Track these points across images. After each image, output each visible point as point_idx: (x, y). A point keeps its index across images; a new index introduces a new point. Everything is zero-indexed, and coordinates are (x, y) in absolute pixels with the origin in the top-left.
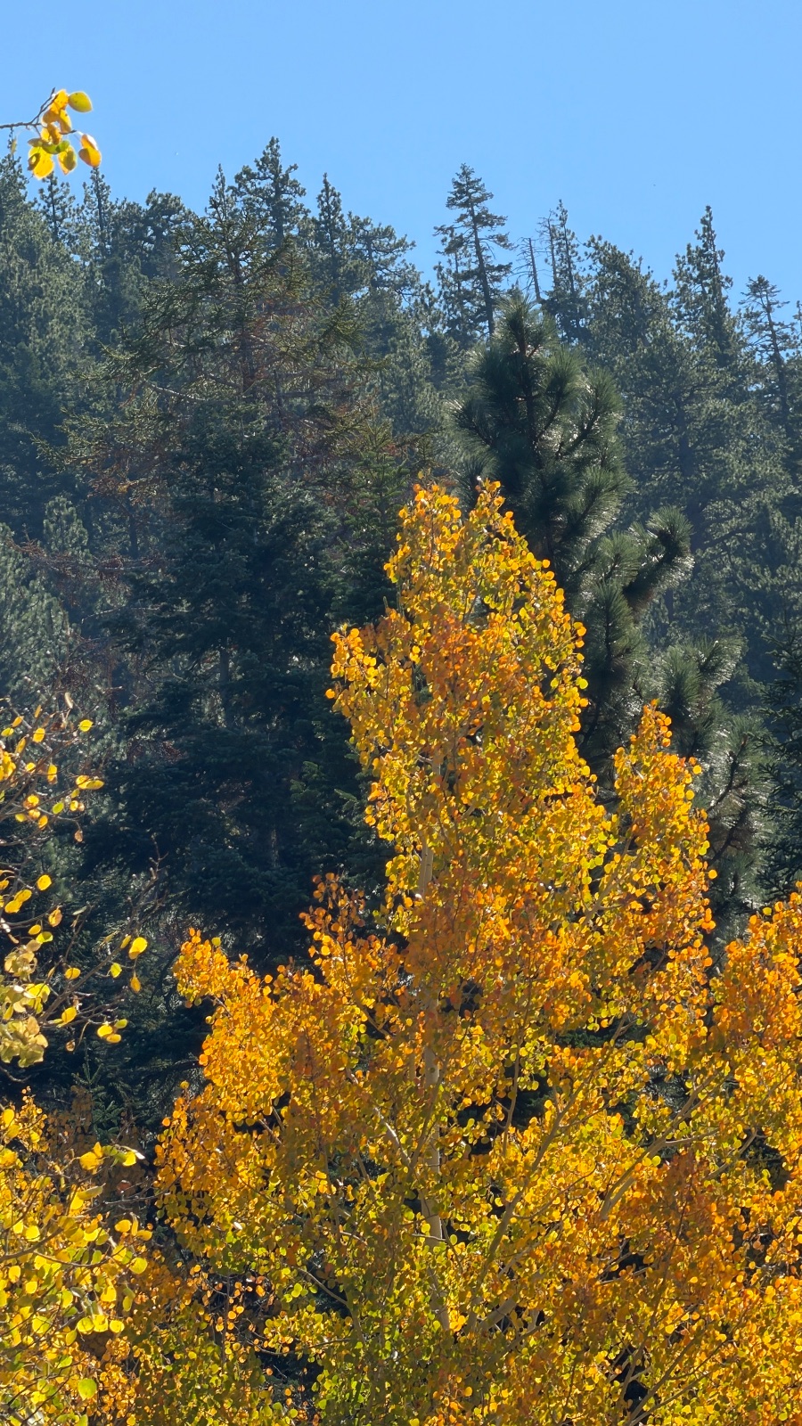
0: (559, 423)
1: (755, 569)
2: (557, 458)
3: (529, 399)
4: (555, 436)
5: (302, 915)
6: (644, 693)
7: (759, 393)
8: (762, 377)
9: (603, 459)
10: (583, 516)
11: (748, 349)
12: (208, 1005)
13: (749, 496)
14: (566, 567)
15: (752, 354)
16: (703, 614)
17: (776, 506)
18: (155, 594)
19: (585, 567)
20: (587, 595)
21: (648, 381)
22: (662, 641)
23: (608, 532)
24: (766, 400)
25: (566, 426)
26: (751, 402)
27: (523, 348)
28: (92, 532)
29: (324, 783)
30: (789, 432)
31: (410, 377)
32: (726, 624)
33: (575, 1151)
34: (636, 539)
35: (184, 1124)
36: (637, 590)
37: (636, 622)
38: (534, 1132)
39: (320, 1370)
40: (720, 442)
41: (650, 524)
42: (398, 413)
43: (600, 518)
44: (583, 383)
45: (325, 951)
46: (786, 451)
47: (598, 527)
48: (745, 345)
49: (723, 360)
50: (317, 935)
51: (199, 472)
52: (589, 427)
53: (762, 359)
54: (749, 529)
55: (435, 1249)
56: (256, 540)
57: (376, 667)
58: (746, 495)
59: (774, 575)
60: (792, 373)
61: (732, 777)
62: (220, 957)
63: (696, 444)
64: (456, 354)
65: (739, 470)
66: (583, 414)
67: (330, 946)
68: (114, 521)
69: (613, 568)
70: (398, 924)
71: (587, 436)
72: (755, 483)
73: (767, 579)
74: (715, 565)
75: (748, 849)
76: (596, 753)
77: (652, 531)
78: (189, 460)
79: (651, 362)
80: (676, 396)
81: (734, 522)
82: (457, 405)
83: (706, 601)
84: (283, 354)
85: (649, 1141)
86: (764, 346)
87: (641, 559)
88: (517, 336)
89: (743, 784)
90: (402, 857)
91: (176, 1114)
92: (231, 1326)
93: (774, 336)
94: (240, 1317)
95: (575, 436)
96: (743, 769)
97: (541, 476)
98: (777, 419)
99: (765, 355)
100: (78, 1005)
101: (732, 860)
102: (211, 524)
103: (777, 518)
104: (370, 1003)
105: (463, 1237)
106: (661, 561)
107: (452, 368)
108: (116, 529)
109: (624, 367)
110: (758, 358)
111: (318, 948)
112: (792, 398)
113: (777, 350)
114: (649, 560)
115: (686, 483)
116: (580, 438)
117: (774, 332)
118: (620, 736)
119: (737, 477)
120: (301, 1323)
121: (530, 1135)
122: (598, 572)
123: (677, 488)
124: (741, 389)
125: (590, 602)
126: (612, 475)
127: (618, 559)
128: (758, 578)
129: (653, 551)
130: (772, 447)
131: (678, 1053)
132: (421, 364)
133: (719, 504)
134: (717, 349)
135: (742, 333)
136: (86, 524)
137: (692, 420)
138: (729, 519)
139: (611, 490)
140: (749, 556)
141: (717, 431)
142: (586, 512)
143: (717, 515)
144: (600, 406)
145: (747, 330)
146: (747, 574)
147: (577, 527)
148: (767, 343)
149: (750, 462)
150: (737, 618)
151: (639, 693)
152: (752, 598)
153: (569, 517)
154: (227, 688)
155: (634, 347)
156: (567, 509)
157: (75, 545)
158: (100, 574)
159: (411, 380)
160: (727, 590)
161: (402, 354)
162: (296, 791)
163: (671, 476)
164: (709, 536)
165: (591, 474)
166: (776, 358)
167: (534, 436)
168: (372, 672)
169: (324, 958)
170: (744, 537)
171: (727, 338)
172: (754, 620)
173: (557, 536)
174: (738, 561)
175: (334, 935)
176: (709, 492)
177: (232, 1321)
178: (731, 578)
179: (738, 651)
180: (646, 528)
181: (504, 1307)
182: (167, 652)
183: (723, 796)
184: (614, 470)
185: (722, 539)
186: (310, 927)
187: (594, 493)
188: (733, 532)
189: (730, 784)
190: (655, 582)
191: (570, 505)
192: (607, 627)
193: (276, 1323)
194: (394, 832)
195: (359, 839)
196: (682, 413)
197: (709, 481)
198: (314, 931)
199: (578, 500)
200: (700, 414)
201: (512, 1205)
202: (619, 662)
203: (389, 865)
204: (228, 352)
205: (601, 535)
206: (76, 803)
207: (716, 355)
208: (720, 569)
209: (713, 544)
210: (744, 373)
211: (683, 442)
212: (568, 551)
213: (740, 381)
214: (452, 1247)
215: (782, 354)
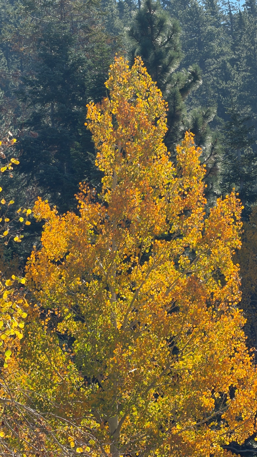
0: (161, 36)
1: (220, 82)
2: (160, 47)
3: (152, 27)
4: (159, 40)
5: (75, 195)
6: (185, 123)
7: (224, 25)
8: (226, 19)
9: (175, 48)
10: (168, 66)
11: (221, 10)
12: (43, 221)
13: (220, 58)
14: (161, 82)
15: (222, 12)
16: (203, 95)
17: (228, 61)
18: (31, 84)
19: (167, 83)
20: (168, 91)
21: (189, 19)
22: (190, 103)
23: (176, 71)
24: (226, 27)
25: (163, 37)
26: (222, 27)
27: (150, 11)
28: (8, 61)
29: (81, 149)
30: (233, 37)
31: (112, 15)
32: (211, 99)
33: (160, 273)
34: (184, 74)
35: (34, 259)
36: (184, 90)
37: (183, 101)
38: (146, 266)
39: (75, 340)
40: (211, 40)
41: (189, 69)
42: (108, 26)
43: (173, 67)
44: (169, 23)
45: (82, 207)
46: (232, 43)
47: (172, 70)
48: (220, 9)
49: (213, 13)
50: (80, 201)
51: (47, 45)
52: (171, 37)
53: (226, 13)
54: (220, 68)
55: (113, 303)
56: (65, 68)
57: (100, 115)
58: (219, 58)
59: (226, 84)
60: (235, 18)
61: (212, 151)
62: (48, 206)
63: (204, 40)
64: (127, 8)
65: (217, 49)
66: (169, 33)
67: (84, 205)
68: (15, 57)
69: (177, 83)
70: (105, 198)
71: (169, 40)
72: (222, 54)
73: (224, 85)
74: (208, 79)
75: (216, 175)
76: (169, 142)
77: (190, 72)
78: (44, 41)
79: (190, 13)
80: (198, 24)
81: (215, 66)
82: (128, 29)
83: (205, 91)
84: (74, 8)
85: (183, 271)
86: (226, 9)
87: (186, 81)
88: (148, 7)
89: (216, 154)
90: (106, 176)
91: (32, 256)
92: (46, 324)
93: (229, 6)
94: (49, 321)
95: (166, 40)
96: (216, 149)
97: (155, 53)
98: (229, 33)
99: (227, 12)
100: (8, 230)
101: (211, 178)
102: (50, 62)
103: (228, 65)
104: (96, 224)
105: (122, 299)
106: (192, 82)
107: (126, 12)
108: (16, 60)
109: (181, 15)
110: (224, 13)
111: (80, 206)
112: (235, 26)
113: (230, 11)
114: (188, 81)
115: (200, 52)
116: (168, 41)
117: (229, 5)
118: (177, 137)
119: (217, 51)
120: (69, 324)
121: (144, 267)
122: (172, 84)
123: (197, 54)
124: (218, 23)
125: (169, 94)
126: (178, 53)
127: (178, 80)
128: (221, 85)
129: (190, 78)
130: (228, 42)
131: (193, 243)
132: (116, 11)
133: (210, 60)
134: (212, 10)
135: (219, 5)
136: (7, 58)
137: (203, 32)
138: (213, 64)
139: (177, 58)
140: (219, 77)
141: (211, 36)
142: (169, 65)
143: (209, 63)
144: (174, 30)
145: (221, 4)
146: (218, 83)
147: (166, 69)
148: (227, 9)
149: (221, 47)
150: (214, 97)
151: (183, 124)
152: (219, 91)
153: (163, 66)
154: (53, 115)
155: (185, 8)
156: (163, 63)
157: (3, 65)
158: (13, 77)
159: (113, 16)
160: (212, 87)
161: (110, 7)
162: (72, 151)
163: (195, 50)
164: (207, 70)
165: (171, 52)
166: (230, 13)
167: (153, 39)
168: (99, 117)
169: (81, 209)
170: (218, 71)
171: (215, 6)
172: (219, 98)
173: (159, 72)
174: (215, 78)
175: (85, 202)
176: (207, 56)
177: (47, 322)
178: (213, 84)
179: (215, 111)
180: (187, 71)
181: (135, 322)
182: (34, 102)
183: (209, 158)
184: (178, 51)
185: (210, 71)
186: (78, 198)
187: (171, 59)
188: (214, 69)
189: (211, 154)
190: (190, 88)
191: (164, 62)
192: (174, 102)
193: (61, 324)
194: (104, 168)
195: (94, 168)
196: (200, 30)
197: (207, 52)
198: (78, 200)
199: (166, 60)
200: (205, 31)
201: (138, 290)
202: (178, 113)
203: (102, 179)
204: (57, 7)
205: (173, 72)
206: (11, 167)
207: (211, 12)
208: (209, 81)
209: (207, 73)
210: (220, 18)
211: (200, 39)
212: (162, 77)
213: (218, 20)
214: (119, 302)
215: (232, 12)
